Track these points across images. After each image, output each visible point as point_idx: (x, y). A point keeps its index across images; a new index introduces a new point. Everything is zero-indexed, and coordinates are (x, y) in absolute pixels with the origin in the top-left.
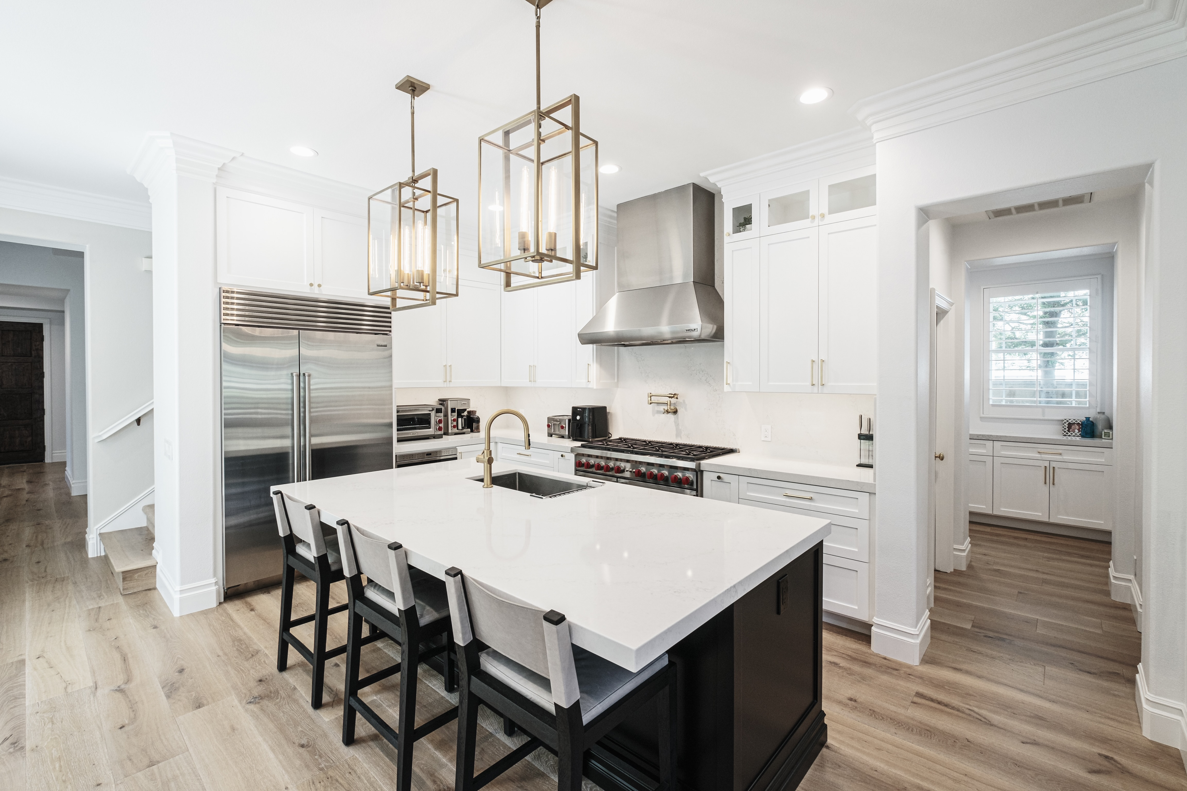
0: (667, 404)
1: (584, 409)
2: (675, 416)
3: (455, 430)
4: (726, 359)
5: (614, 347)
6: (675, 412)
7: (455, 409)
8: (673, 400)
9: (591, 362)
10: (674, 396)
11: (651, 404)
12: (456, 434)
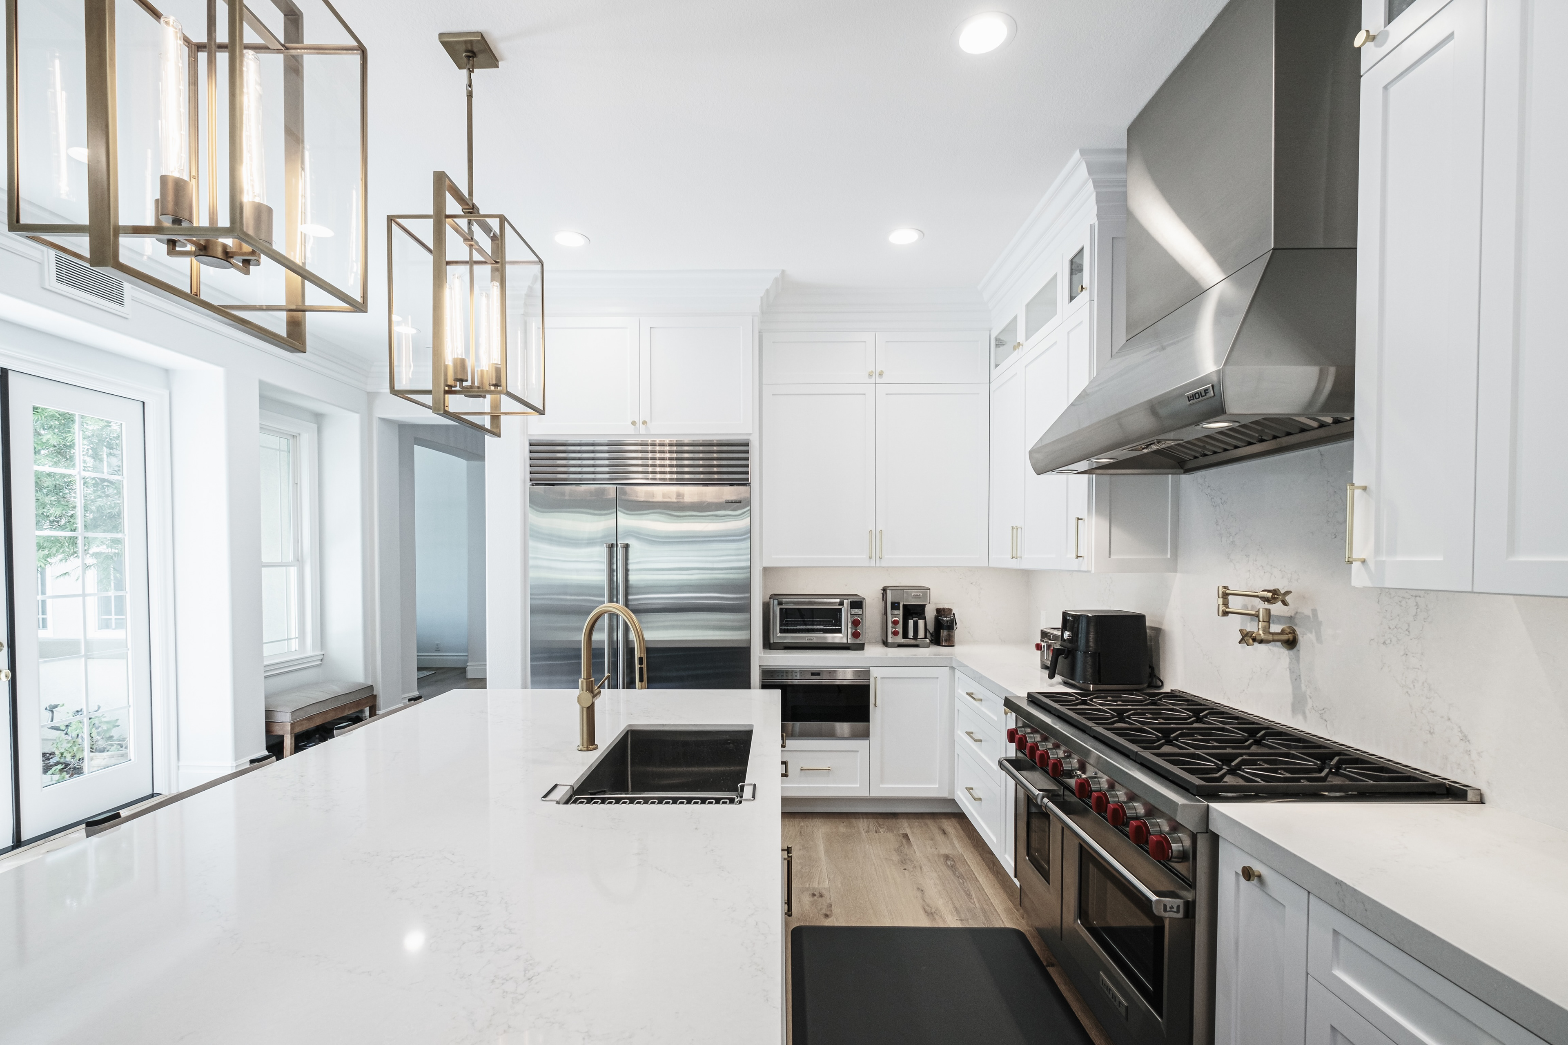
0: (1258, 616)
1: (1077, 618)
2: (1291, 652)
3: (900, 639)
4: (1359, 478)
5: (1164, 477)
6: (1291, 643)
7: (899, 603)
8: (1277, 608)
9: (1084, 514)
10: (1275, 596)
11: (1226, 614)
12: (900, 646)
